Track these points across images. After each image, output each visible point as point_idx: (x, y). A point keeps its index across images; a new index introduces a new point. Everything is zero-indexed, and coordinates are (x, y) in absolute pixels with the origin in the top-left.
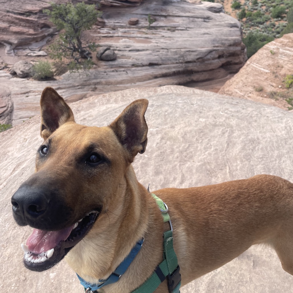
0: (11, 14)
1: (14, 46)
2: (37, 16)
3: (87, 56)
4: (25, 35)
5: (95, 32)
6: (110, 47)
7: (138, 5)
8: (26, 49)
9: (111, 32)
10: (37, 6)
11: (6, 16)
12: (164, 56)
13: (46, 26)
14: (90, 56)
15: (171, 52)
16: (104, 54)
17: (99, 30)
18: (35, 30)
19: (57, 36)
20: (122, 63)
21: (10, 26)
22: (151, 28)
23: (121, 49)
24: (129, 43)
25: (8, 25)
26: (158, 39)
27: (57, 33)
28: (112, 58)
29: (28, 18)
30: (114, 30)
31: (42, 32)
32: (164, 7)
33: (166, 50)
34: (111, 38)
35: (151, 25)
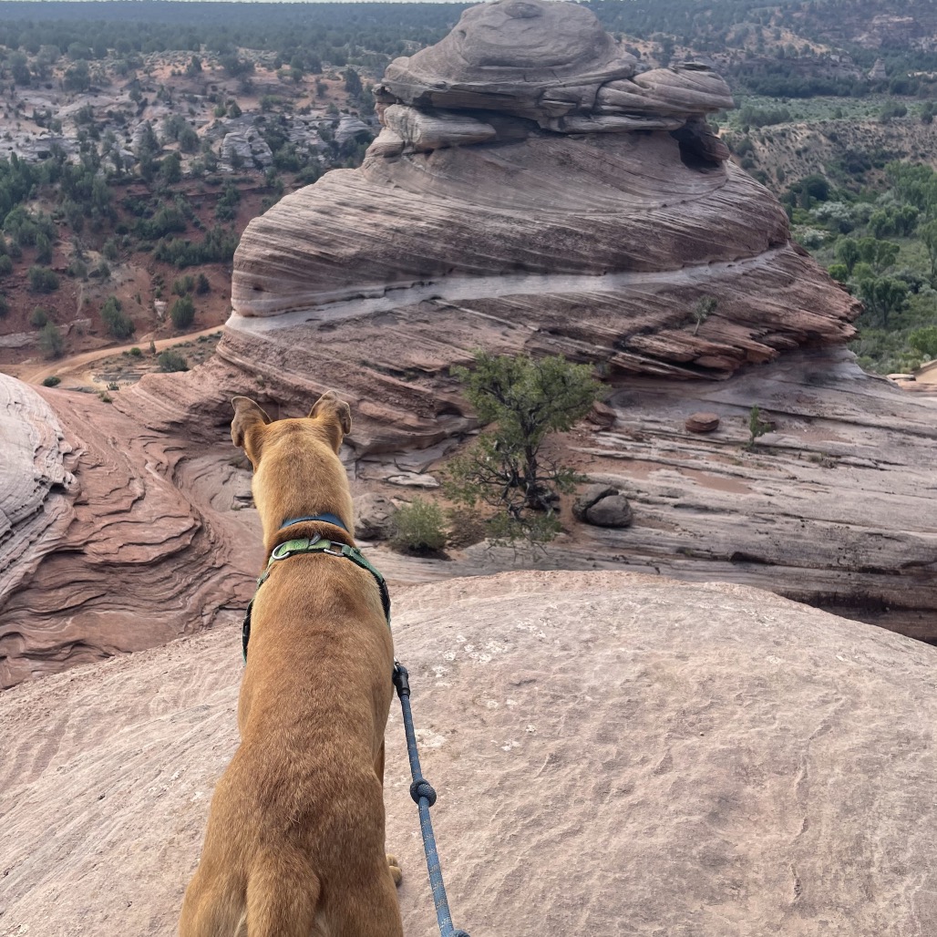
0: (369, 371)
1: (359, 453)
2: (434, 382)
3: (547, 505)
4: (394, 426)
5: (582, 439)
6: (620, 487)
7: (725, 377)
8: (390, 463)
9: (629, 445)
10: (439, 356)
11: (356, 373)
12: (787, 539)
13: (451, 410)
14: (555, 505)
15: (814, 529)
16: (596, 506)
17: (593, 436)
18: (420, 416)
19: (474, 438)
20: (647, 538)
21: (362, 400)
22: (754, 448)
23: (649, 498)
24: (679, 482)
25: (357, 398)
26: (775, 482)
27: (475, 432)
28: (618, 521)
29: (410, 385)
30: (640, 440)
31: (437, 425)
32: (807, 392)
33: (799, 520)
34: (624, 463)
35: (758, 439)
